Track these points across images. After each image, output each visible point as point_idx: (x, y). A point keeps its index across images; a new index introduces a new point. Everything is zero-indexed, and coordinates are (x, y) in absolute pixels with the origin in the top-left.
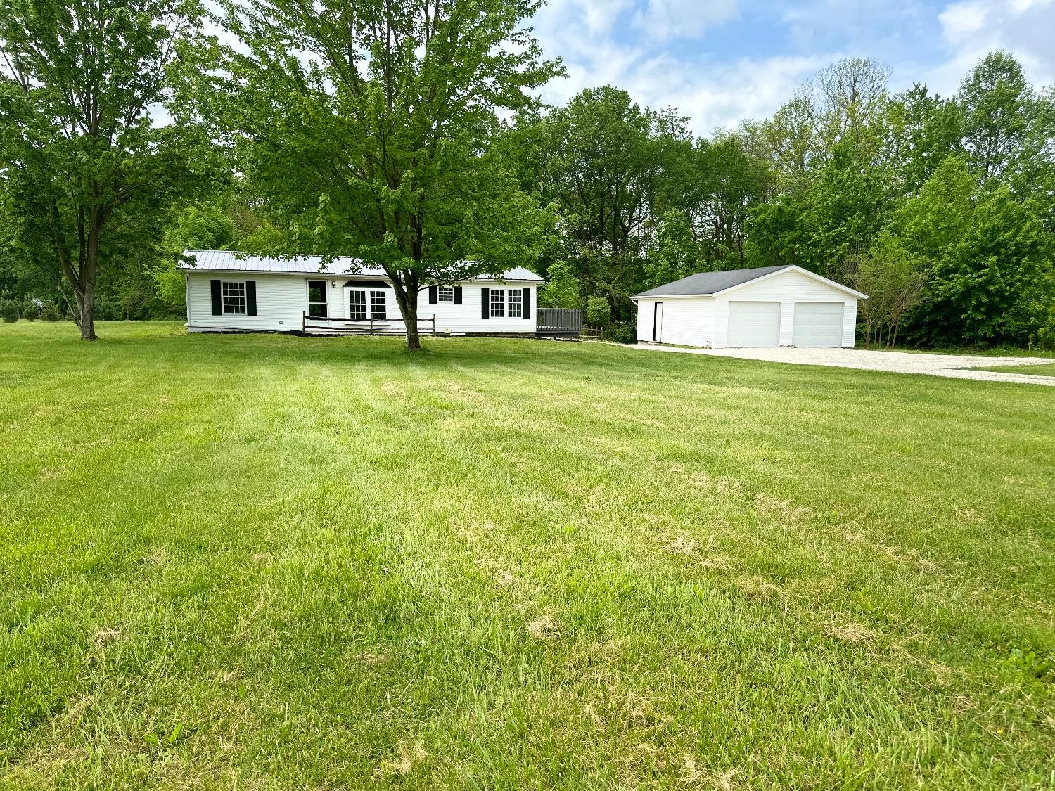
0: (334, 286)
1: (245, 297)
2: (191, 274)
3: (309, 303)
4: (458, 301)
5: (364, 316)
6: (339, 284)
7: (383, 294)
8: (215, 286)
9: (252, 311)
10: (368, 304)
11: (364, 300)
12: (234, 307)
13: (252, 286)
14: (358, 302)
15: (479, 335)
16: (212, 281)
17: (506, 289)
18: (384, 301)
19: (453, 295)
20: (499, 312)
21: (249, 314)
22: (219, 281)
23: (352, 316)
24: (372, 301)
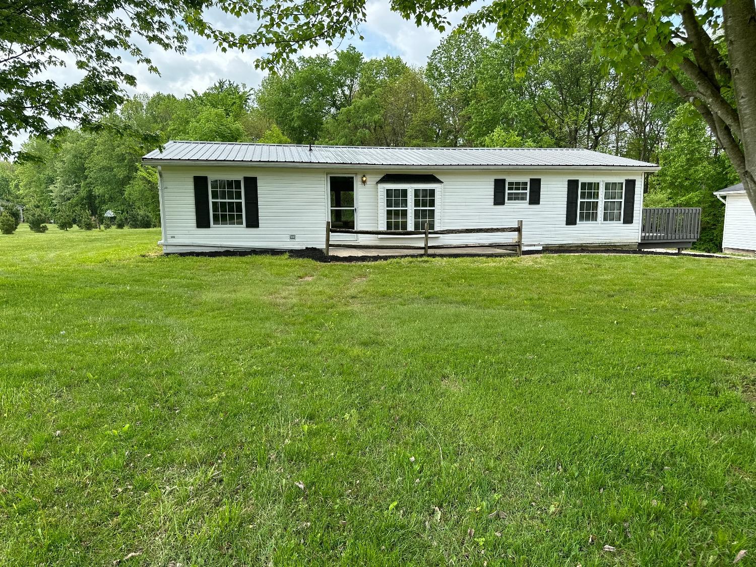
0: (364, 182)
1: (243, 201)
2: (164, 167)
3: (330, 208)
4: (535, 199)
5: (404, 225)
6: (371, 180)
7: (432, 192)
8: (200, 184)
9: (253, 222)
10: (411, 208)
11: (405, 203)
12: (227, 215)
13: (251, 184)
14: (397, 205)
15: (561, 249)
16: (195, 177)
17: (602, 180)
18: (432, 203)
19: (528, 191)
20: (590, 215)
21: (248, 226)
22: (205, 178)
23: (389, 225)
24: (417, 204)
